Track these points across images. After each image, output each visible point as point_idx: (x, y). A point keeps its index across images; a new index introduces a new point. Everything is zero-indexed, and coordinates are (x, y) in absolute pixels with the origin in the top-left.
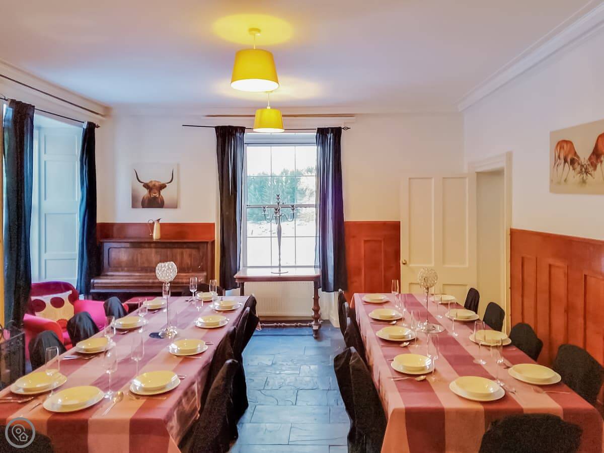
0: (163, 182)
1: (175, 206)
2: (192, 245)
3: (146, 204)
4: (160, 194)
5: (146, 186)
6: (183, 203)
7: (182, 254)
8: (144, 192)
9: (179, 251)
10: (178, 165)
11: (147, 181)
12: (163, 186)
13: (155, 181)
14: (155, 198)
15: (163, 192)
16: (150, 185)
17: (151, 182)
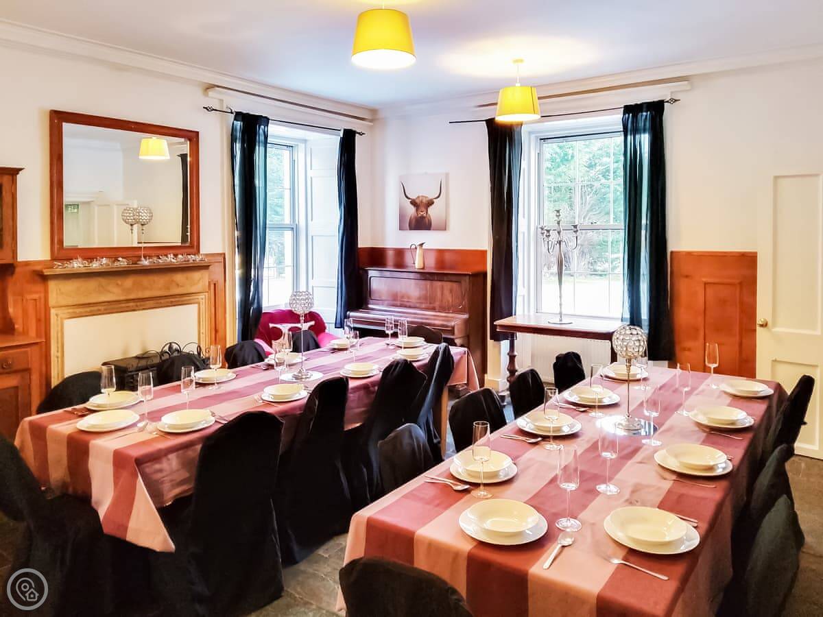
0: (431, 197)
1: (443, 228)
2: (454, 278)
3: (413, 226)
4: (427, 213)
5: (413, 203)
6: (453, 223)
7: (442, 288)
8: (411, 210)
9: (439, 284)
10: (447, 175)
11: (414, 197)
12: (430, 203)
13: (422, 196)
14: (423, 218)
15: (431, 210)
16: (417, 201)
17: (419, 197)
